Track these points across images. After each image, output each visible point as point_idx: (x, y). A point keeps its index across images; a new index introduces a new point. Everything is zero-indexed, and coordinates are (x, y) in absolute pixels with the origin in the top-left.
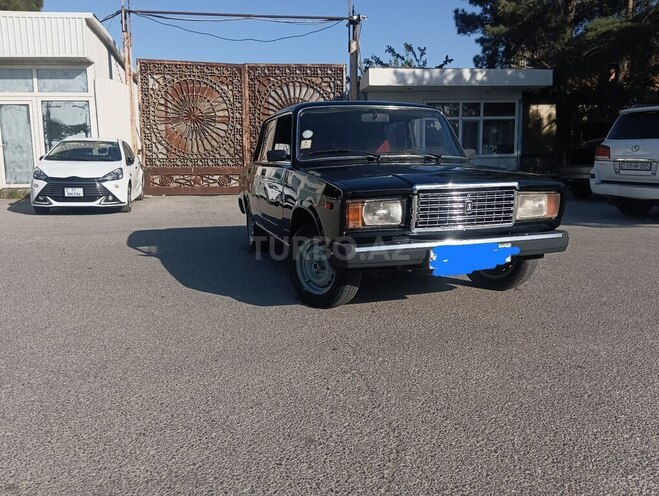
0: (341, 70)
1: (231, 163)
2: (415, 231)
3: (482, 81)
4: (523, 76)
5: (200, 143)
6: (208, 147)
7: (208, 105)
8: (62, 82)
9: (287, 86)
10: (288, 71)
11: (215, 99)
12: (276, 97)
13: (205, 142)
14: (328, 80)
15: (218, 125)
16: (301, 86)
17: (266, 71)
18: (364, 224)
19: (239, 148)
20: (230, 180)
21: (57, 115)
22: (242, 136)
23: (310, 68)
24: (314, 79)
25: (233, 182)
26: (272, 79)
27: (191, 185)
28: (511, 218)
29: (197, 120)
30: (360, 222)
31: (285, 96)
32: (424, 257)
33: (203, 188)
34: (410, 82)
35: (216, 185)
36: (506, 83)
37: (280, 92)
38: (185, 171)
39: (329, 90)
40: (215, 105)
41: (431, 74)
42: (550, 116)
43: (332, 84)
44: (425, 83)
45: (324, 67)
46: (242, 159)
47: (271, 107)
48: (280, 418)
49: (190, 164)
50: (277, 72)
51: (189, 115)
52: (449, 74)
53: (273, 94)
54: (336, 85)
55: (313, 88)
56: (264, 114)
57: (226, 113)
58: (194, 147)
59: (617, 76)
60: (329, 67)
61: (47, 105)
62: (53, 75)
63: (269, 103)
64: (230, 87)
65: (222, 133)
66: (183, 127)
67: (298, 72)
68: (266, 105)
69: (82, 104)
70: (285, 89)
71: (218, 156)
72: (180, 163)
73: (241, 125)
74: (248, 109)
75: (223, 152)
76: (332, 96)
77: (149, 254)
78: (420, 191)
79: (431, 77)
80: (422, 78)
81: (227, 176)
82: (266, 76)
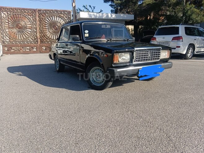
0: (70, 12)
1: (33, 43)
2: (134, 63)
3: (114, 18)
4: (126, 17)
5: (21, 36)
6: (25, 37)
7: (24, 23)
9: (52, 17)
10: (52, 12)
11: (26, 21)
12: (48, 20)
13: (23, 35)
14: (66, 15)
15: (28, 30)
16: (57, 17)
17: (44, 11)
18: (119, 61)
19: (36, 37)
20: (33, 48)
22: (37, 33)
23: (59, 11)
24: (61, 15)
25: (34, 49)
26: (46, 14)
27: (19, 51)
28: (159, 58)
29: (20, 28)
30: (118, 61)
31: (51, 20)
32: (137, 72)
33: (23, 52)
34: (93, 17)
35: (28, 50)
36: (121, 19)
37: (49, 19)
38: (16, 46)
39: (66, 19)
40: (26, 22)
41: (99, 15)
42: (132, 29)
43: (67, 17)
44: (97, 18)
45: (64, 11)
46: (37, 41)
47: (47, 24)
48: (121, 130)
49: (18, 43)
50: (48, 12)
51: (17, 26)
52: (104, 15)
53: (47, 19)
54: (68, 17)
55: (61, 18)
56: (44, 26)
57: (31, 26)
58: (19, 37)
59: (150, 17)
60: (66, 11)
63: (46, 22)
64: (32, 17)
65: (30, 33)
66: (15, 30)
67: (55, 12)
68: (45, 23)
70: (51, 18)
71: (28, 40)
72: (14, 43)
73: (36, 30)
74: (38, 24)
75: (30, 39)
76: (67, 21)
77: (20, 75)
78: (136, 50)
79: (99, 16)
80: (97, 16)
81: (32, 47)
82: (44, 13)
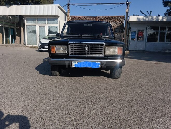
0: (123, 17)
8: (53, 21)
10: (108, 18)
14: (119, 20)
16: (111, 22)
17: (102, 18)
21: (51, 29)
23: (114, 17)
24: (115, 20)
26: (104, 20)
28: (103, 54)
30: (55, 52)
39: (119, 23)
43: (120, 21)
45: (118, 17)
50: (105, 18)
55: (115, 22)
60: (120, 16)
61: (49, 27)
62: (51, 20)
67: (111, 18)
69: (57, 27)
78: (70, 44)
82: (102, 19)
